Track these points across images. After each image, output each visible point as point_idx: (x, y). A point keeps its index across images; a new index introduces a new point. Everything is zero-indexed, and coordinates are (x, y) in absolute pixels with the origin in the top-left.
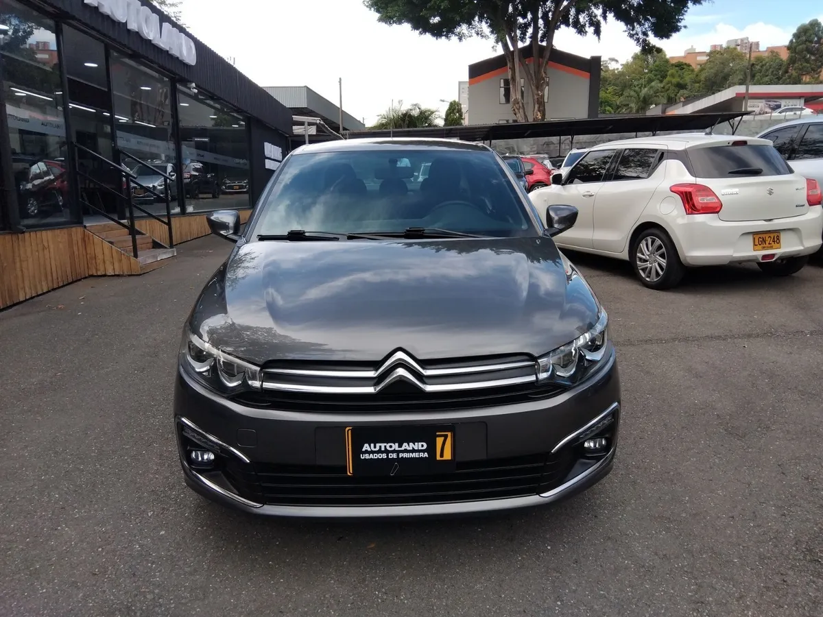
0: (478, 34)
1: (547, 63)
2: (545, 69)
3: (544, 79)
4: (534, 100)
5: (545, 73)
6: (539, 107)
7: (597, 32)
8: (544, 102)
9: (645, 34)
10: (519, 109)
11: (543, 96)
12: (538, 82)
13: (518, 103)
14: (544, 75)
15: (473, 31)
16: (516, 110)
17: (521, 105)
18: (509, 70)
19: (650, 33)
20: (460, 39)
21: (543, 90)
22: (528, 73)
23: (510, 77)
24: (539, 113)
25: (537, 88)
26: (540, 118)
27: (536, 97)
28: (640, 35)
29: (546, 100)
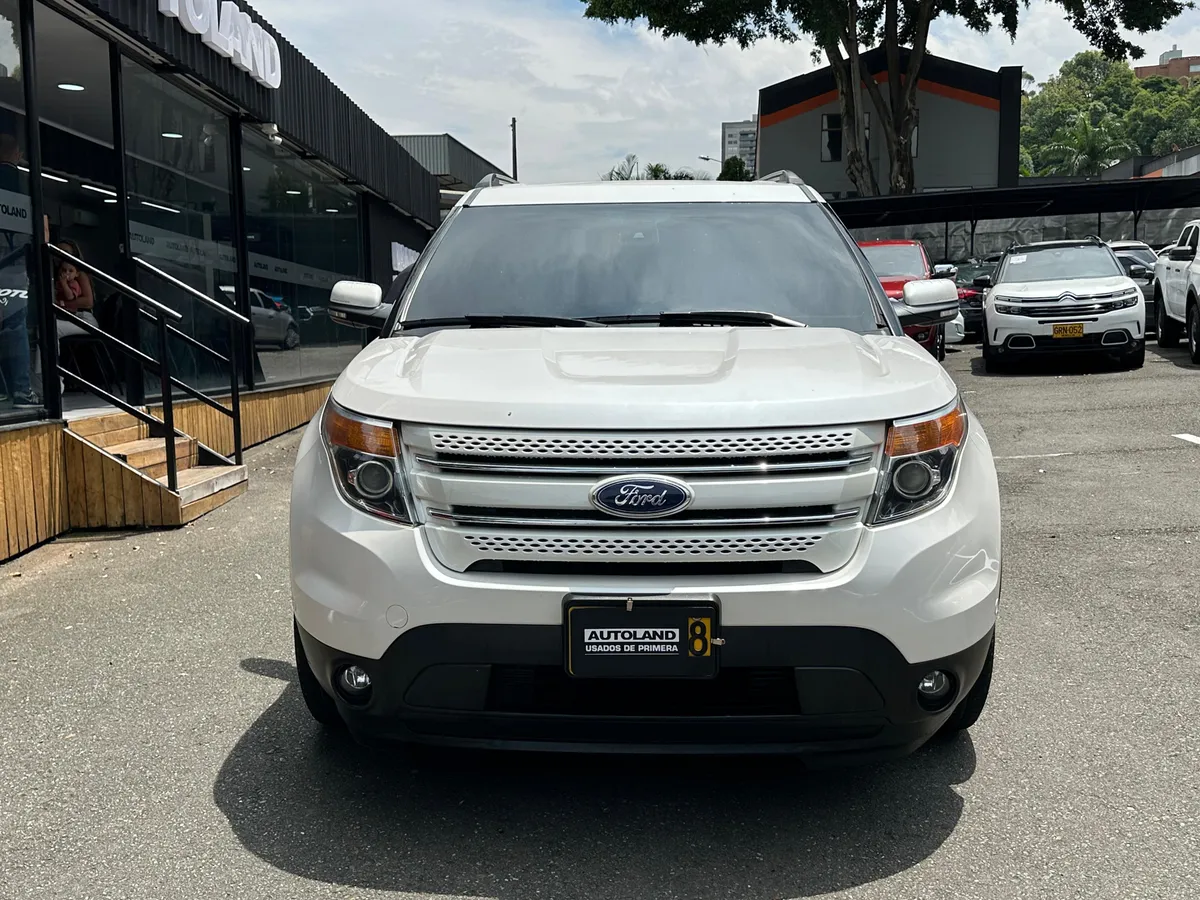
0: (776, 33)
1: (916, 80)
2: (913, 95)
3: (910, 114)
4: (890, 152)
5: (912, 101)
6: (902, 167)
7: (1011, 24)
8: (911, 158)
9: (1108, 22)
10: (861, 172)
11: (908, 145)
12: (899, 120)
13: (860, 160)
14: (910, 106)
15: (767, 26)
16: (856, 174)
17: (865, 163)
18: (841, 97)
19: (1117, 20)
20: (743, 43)
21: (908, 135)
22: (878, 101)
23: (842, 110)
24: (901, 178)
25: (898, 130)
26: (904, 187)
27: (895, 148)
28: (1098, 24)
29: (914, 153)
